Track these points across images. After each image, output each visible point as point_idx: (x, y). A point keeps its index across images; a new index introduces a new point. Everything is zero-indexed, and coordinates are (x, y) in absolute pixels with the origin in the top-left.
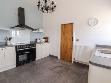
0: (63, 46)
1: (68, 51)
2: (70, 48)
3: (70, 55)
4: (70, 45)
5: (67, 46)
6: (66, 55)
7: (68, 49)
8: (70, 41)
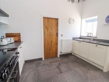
0: (47, 43)
1: (53, 47)
2: (55, 43)
3: (55, 51)
4: (55, 41)
5: (52, 42)
6: (51, 52)
7: (53, 45)
8: (55, 37)
